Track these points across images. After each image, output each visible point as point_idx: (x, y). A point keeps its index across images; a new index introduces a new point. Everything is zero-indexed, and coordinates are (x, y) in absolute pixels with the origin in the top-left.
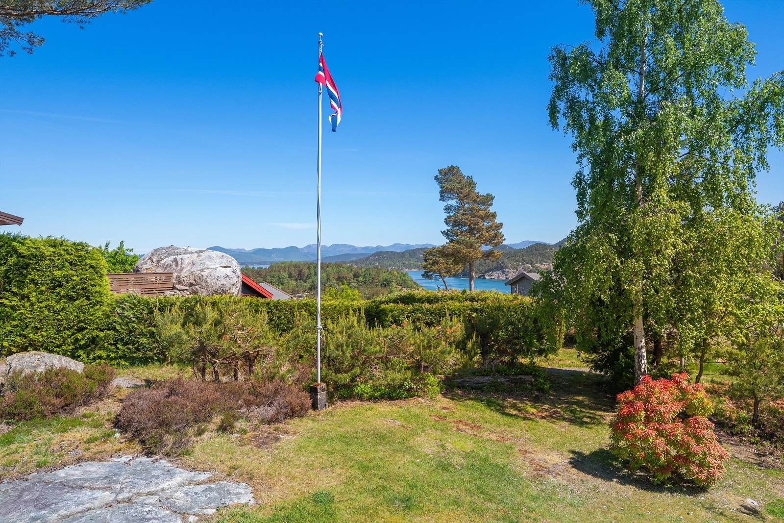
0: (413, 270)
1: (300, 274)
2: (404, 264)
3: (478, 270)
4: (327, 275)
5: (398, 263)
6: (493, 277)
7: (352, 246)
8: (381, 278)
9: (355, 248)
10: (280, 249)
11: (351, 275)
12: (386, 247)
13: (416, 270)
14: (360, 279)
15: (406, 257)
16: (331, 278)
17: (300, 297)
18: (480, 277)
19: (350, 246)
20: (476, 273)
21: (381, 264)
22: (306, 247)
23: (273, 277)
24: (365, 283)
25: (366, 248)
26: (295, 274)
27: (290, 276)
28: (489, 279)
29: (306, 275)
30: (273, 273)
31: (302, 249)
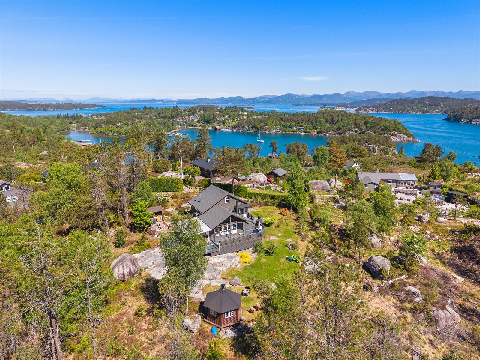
0: (418, 113)
1: (333, 119)
2: (412, 108)
3: (467, 116)
4: (348, 122)
5: (408, 108)
6: (478, 123)
7: (378, 93)
8: (382, 125)
9: (380, 94)
10: (329, 95)
11: (363, 122)
12: (404, 93)
13: (421, 113)
14: (369, 125)
15: (415, 103)
16: (350, 124)
17: (331, 134)
18: (467, 122)
19: (377, 93)
20: (465, 119)
21: (394, 108)
22: (345, 94)
23: (317, 121)
24: (371, 128)
25: (389, 94)
26: (329, 119)
27: (326, 121)
28: (474, 124)
29: (336, 120)
30: (317, 119)
31: (343, 95)
